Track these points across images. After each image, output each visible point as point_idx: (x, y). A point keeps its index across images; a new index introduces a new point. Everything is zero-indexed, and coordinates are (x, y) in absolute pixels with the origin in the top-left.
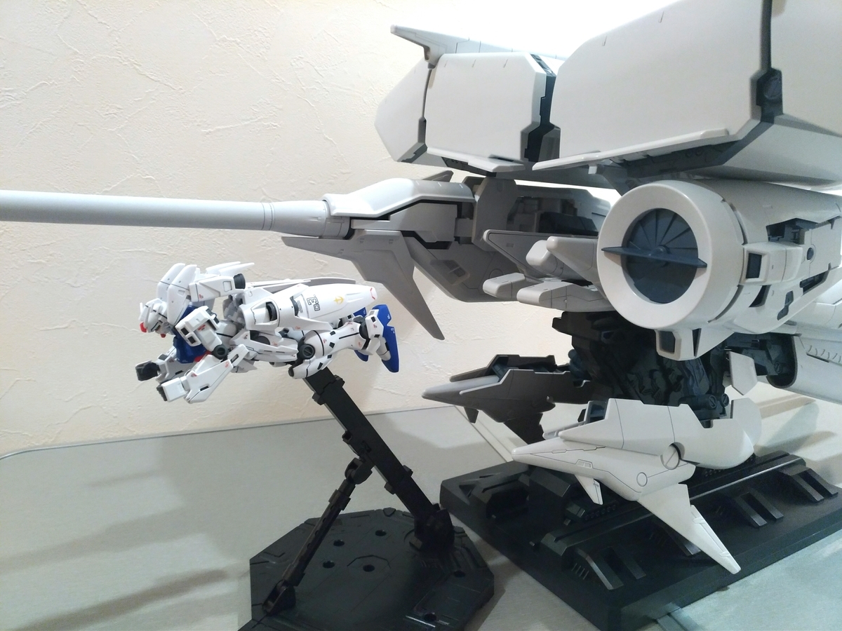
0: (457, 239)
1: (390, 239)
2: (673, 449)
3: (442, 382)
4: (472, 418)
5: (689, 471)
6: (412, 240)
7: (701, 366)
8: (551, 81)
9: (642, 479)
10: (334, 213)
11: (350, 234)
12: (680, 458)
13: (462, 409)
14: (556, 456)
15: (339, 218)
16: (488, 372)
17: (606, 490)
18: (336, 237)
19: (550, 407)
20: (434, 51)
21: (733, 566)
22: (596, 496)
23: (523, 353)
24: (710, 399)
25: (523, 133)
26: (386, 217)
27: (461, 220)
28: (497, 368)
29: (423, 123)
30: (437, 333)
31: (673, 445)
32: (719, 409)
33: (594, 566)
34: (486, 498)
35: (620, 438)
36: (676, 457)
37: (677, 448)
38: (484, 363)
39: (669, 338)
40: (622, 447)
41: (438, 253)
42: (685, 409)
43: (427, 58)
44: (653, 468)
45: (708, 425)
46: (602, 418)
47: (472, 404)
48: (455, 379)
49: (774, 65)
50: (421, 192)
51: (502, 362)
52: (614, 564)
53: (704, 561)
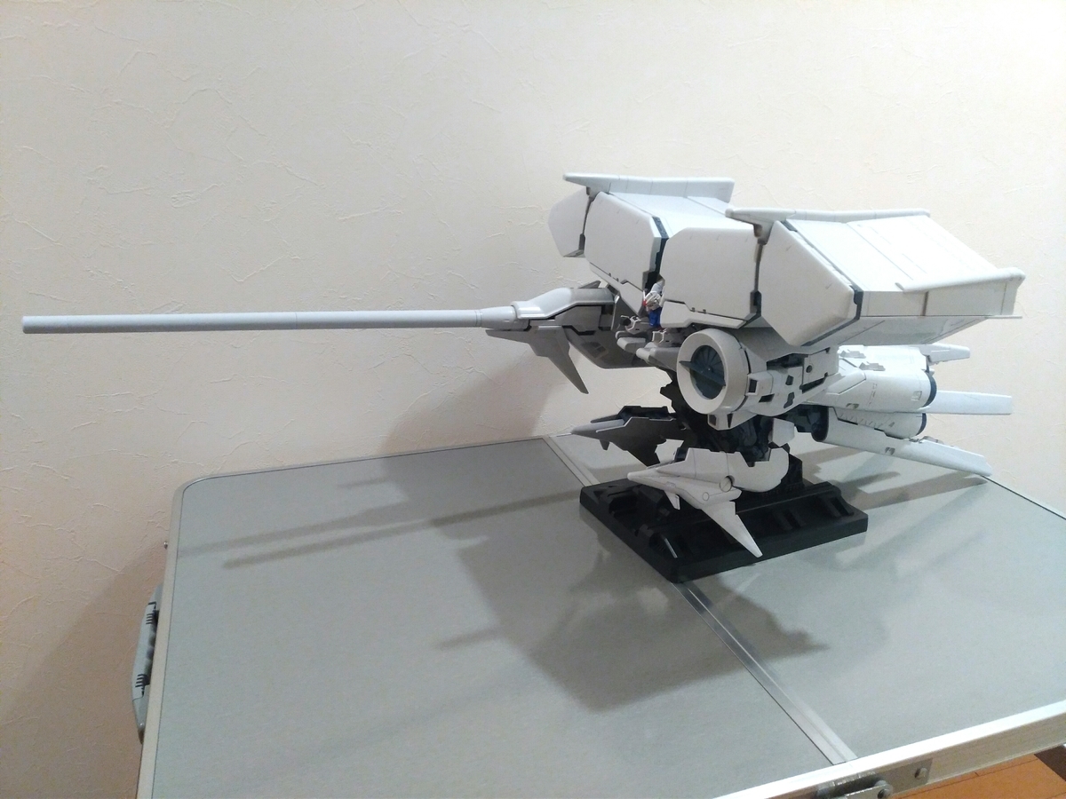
0: (600, 328)
1: (554, 331)
2: (728, 480)
3: (585, 423)
4: (605, 447)
5: (737, 494)
6: (570, 331)
7: (753, 427)
8: (664, 241)
9: (706, 497)
10: (519, 317)
11: (529, 328)
12: (732, 486)
13: (598, 441)
14: (653, 479)
15: (524, 320)
16: (618, 417)
17: (682, 501)
18: (520, 330)
19: (663, 441)
20: (593, 190)
21: (758, 552)
22: (676, 504)
23: (643, 405)
24: (755, 450)
25: (644, 273)
26: (552, 317)
27: (604, 316)
28: (624, 414)
29: (583, 238)
30: (583, 389)
31: (728, 477)
32: (761, 455)
33: (667, 541)
34: (610, 500)
35: (694, 472)
36: (729, 485)
37: (730, 478)
38: (616, 411)
39: (713, 418)
40: (695, 478)
41: (588, 338)
42: (738, 455)
43: (588, 193)
44: (713, 491)
45: (751, 464)
46: (684, 460)
47: (606, 439)
48: (593, 422)
49: (760, 290)
50: (577, 300)
51: (628, 411)
52: (680, 545)
53: (740, 548)
